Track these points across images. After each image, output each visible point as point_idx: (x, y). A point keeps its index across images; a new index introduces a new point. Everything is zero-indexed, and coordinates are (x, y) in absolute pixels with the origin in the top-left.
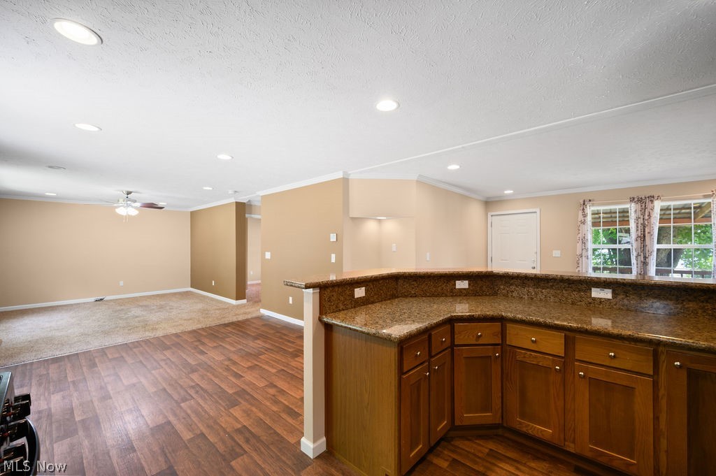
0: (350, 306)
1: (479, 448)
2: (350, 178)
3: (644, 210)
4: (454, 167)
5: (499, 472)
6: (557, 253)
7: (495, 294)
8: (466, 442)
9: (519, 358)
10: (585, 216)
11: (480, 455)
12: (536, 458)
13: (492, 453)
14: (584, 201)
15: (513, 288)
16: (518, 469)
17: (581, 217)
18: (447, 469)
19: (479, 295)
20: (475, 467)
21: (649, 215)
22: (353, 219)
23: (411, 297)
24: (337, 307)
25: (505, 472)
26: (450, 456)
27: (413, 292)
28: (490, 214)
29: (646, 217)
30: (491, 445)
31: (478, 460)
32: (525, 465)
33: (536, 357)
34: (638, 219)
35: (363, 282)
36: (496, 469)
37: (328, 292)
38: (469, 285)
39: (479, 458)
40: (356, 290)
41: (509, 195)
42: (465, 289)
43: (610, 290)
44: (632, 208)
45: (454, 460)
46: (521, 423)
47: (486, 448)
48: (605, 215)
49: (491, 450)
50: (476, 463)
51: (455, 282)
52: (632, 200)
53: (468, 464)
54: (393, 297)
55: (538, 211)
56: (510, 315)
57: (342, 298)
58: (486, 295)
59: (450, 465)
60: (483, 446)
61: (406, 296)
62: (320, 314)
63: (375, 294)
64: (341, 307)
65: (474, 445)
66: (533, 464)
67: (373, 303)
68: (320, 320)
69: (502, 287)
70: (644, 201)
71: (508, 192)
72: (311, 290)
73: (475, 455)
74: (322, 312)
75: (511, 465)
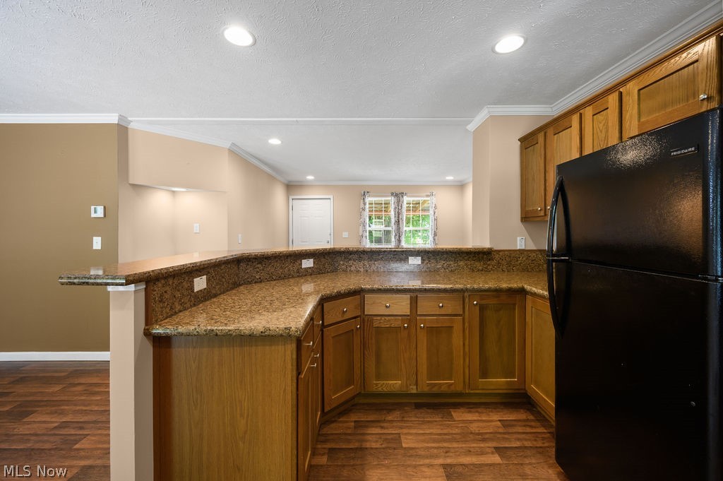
0: (188, 305)
1: (345, 425)
2: (129, 127)
3: (399, 201)
4: (275, 141)
5: (371, 439)
6: (345, 235)
7: (335, 270)
8: (333, 425)
9: (376, 324)
10: (365, 204)
11: (349, 431)
12: (390, 411)
13: (358, 425)
14: (364, 192)
15: (351, 262)
16: (382, 427)
17: (362, 206)
18: (328, 464)
19: (322, 273)
20: (351, 446)
21: (401, 206)
22: (134, 186)
23: (256, 282)
24: (171, 308)
25: (374, 436)
26: (324, 448)
27: (257, 277)
28: (291, 198)
29: (400, 208)
30: (354, 417)
31: (349, 437)
32: (384, 421)
33: (389, 321)
34: (395, 208)
35: (203, 269)
36: (369, 437)
37: (158, 288)
38: (314, 263)
39: (350, 434)
40: (195, 280)
41: (311, 181)
42: (310, 268)
43: (420, 258)
44: (392, 200)
45: (331, 450)
46: (377, 385)
47: (352, 422)
48: (377, 206)
49: (355, 421)
50: (349, 441)
51: (301, 261)
52: (392, 194)
53: (344, 447)
54: (236, 285)
55: (331, 197)
56: (368, 287)
57: (178, 294)
58: (328, 272)
59: (330, 458)
60: (347, 422)
61: (250, 282)
62: (147, 324)
63: (217, 284)
64: (178, 307)
65: (341, 425)
66: (390, 418)
67: (215, 296)
68: (147, 333)
69: (341, 263)
70: (398, 196)
71: (310, 178)
72: (132, 287)
73: (346, 434)
74: (149, 320)
75: (376, 427)
